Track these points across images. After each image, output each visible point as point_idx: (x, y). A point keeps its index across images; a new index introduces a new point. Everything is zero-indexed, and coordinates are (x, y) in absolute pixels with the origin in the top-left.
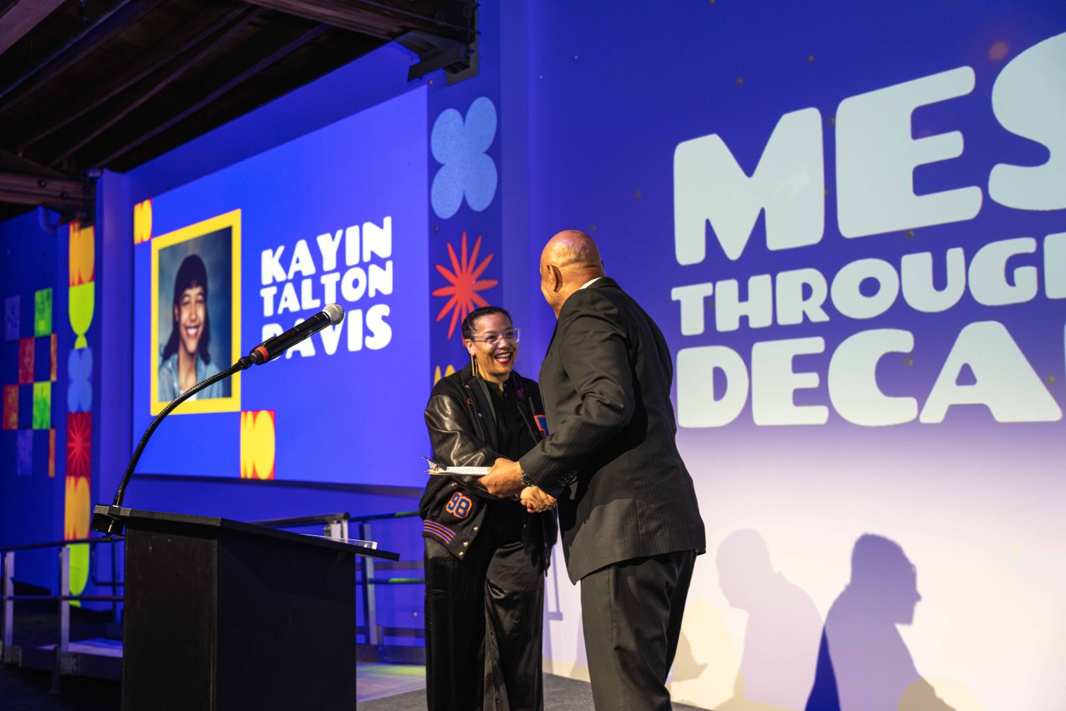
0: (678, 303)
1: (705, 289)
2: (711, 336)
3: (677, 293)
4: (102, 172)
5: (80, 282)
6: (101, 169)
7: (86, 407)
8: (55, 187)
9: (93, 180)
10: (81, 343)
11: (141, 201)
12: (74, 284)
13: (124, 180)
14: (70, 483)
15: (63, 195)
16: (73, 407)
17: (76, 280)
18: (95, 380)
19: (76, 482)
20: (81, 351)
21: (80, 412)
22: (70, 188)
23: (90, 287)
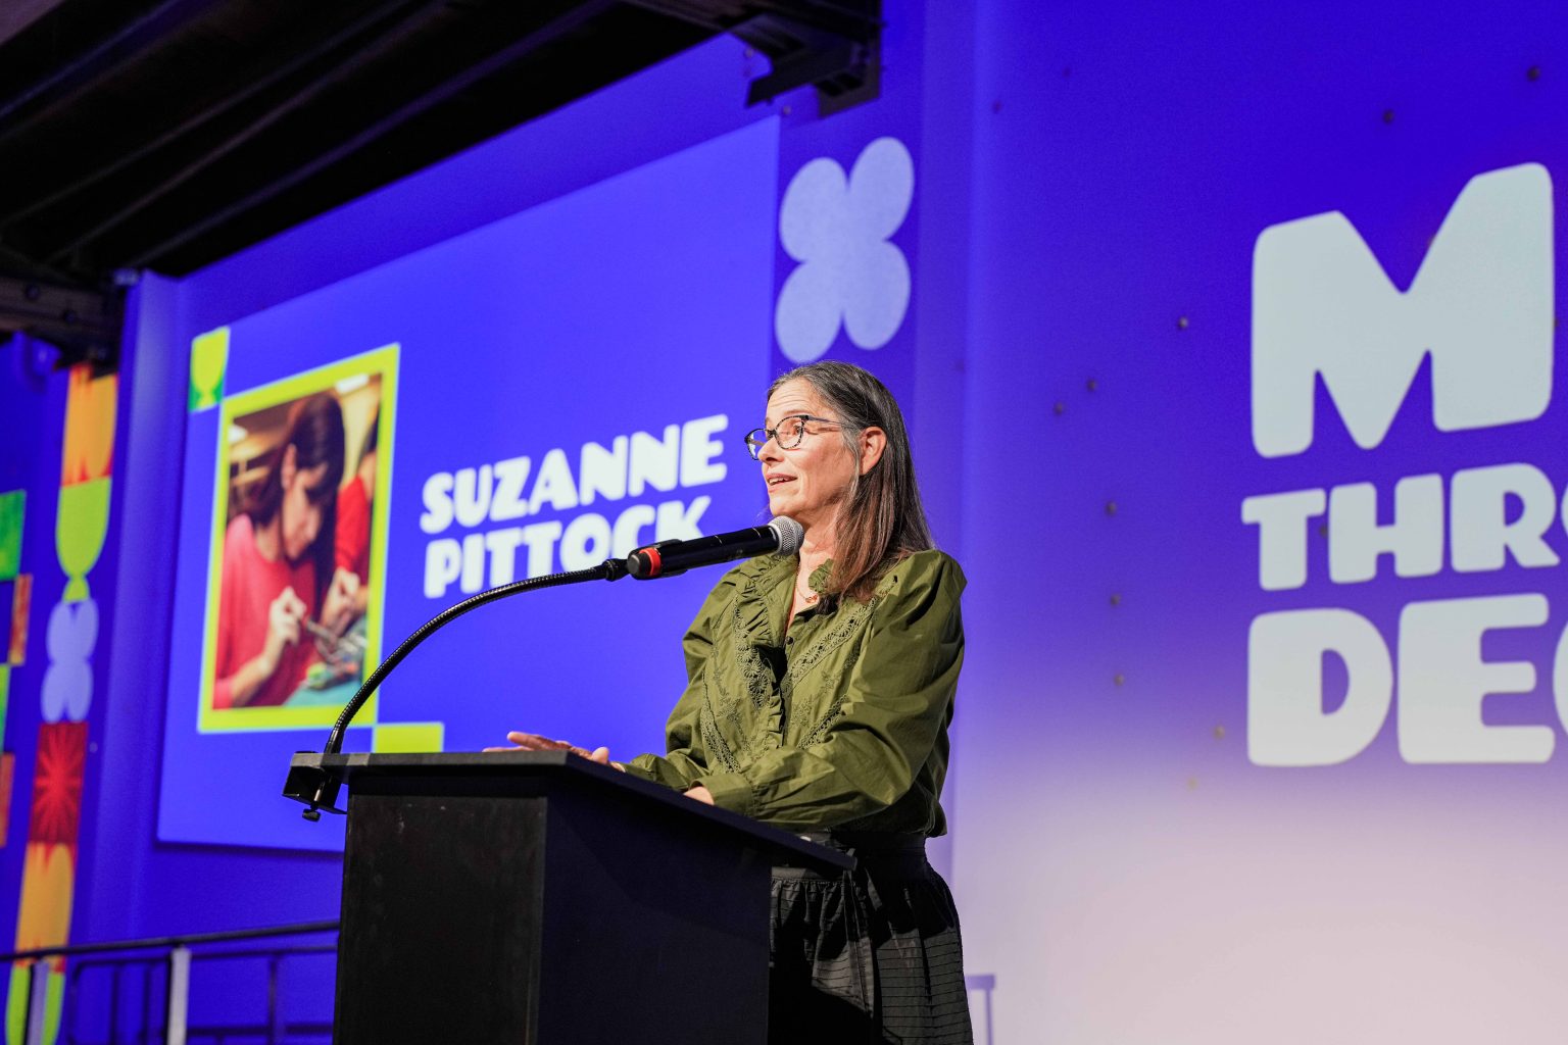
0: (1254, 529)
1: (1310, 501)
2: (1318, 591)
3: (1254, 509)
4: (141, 279)
5: (84, 477)
6: (140, 270)
7: (78, 712)
8: (54, 299)
9: (124, 291)
10: (77, 591)
11: (208, 326)
12: (70, 482)
13: (183, 291)
14: (35, 856)
15: (66, 316)
16: (51, 711)
17: (76, 474)
18: (100, 661)
19: (47, 855)
20: (74, 607)
21: (65, 718)
22: (80, 302)
23: (102, 488)
